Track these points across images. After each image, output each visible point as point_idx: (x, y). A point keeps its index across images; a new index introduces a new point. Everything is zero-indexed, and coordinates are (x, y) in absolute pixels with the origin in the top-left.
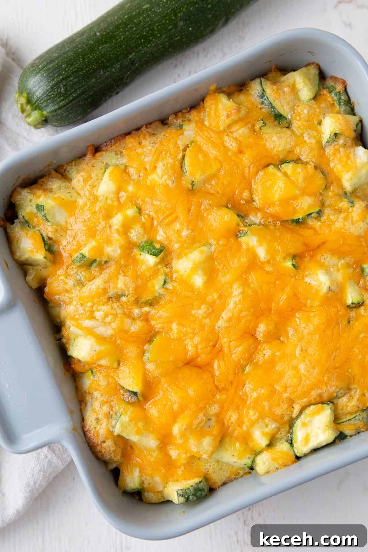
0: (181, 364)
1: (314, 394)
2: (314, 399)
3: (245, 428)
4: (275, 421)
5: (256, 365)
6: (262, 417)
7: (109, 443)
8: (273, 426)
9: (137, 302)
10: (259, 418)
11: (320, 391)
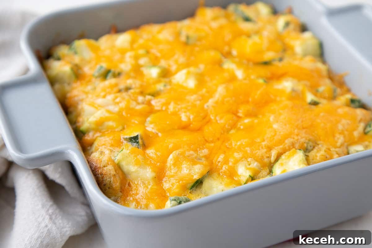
0: (176, 127)
1: (288, 142)
2: (288, 146)
3: (231, 164)
4: (257, 161)
5: (239, 129)
6: (245, 157)
7: (110, 167)
8: (255, 165)
9: (142, 93)
10: (242, 158)
11: (292, 140)
